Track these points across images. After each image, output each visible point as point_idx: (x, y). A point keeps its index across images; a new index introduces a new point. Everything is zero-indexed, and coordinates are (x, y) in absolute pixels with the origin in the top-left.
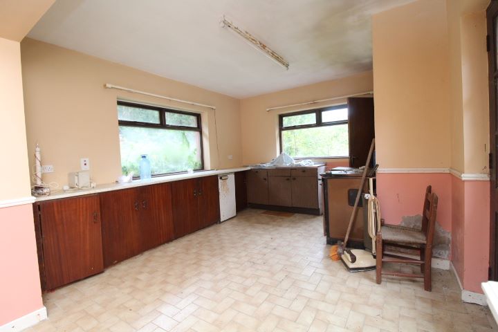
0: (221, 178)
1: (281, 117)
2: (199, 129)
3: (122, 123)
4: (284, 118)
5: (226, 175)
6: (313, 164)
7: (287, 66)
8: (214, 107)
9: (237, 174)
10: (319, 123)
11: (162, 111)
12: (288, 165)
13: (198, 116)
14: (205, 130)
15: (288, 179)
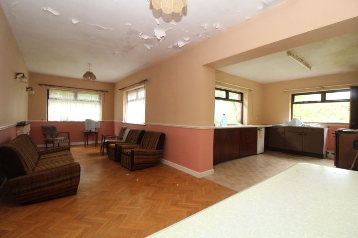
0: (259, 130)
1: (293, 96)
2: (241, 101)
3: (217, 98)
4: (295, 96)
5: (261, 128)
6: (319, 126)
7: (310, 68)
8: (252, 89)
9: (266, 128)
10: (323, 100)
11: (227, 92)
12: (300, 126)
13: (242, 94)
14: (246, 102)
15: (300, 134)
